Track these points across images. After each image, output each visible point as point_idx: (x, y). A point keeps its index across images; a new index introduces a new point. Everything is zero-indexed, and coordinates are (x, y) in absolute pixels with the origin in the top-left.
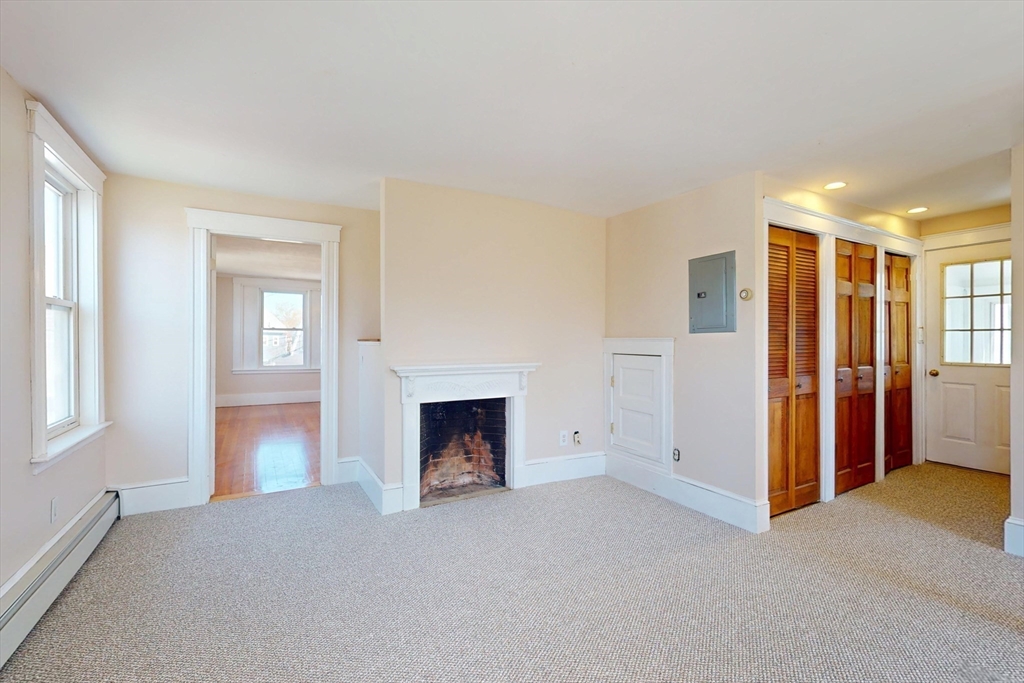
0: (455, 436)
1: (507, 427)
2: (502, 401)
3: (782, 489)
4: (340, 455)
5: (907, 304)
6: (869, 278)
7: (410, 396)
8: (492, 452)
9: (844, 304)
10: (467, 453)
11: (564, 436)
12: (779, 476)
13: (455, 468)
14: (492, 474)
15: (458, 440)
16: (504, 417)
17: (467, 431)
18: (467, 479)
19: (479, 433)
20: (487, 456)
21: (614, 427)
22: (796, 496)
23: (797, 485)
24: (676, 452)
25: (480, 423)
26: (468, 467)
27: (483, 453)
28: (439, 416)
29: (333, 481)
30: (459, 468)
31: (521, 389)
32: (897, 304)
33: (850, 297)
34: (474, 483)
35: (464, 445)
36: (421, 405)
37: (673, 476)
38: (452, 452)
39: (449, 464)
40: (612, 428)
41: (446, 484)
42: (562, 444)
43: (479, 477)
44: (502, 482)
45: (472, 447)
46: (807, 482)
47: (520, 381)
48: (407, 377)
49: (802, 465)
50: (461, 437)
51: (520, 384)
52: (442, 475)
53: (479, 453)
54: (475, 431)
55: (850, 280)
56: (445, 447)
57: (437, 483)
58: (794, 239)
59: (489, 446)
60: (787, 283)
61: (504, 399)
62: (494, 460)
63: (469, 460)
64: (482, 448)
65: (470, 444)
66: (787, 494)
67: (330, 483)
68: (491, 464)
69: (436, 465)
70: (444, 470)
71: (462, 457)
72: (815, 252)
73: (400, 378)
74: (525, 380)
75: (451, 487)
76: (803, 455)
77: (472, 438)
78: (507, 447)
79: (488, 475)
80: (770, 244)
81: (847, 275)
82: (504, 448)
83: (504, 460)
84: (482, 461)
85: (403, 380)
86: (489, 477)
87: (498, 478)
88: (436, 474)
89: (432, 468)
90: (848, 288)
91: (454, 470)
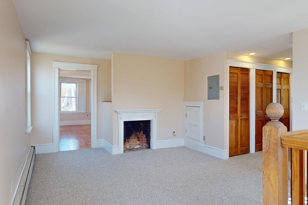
0: (134, 133)
1: (151, 130)
2: (150, 121)
3: (235, 148)
4: (97, 138)
5: (288, 89)
6: (270, 81)
7: (121, 119)
8: (146, 138)
9: (259, 90)
10: (138, 138)
11: (170, 133)
12: (234, 144)
13: (134, 142)
14: (146, 145)
15: (135, 134)
16: (150, 127)
17: (138, 131)
18: (138, 147)
19: (142, 132)
20: (145, 139)
21: (187, 130)
22: (241, 151)
23: (241, 147)
24: (204, 137)
25: (142, 128)
26: (138, 143)
27: (143, 138)
28: (129, 126)
29: (95, 147)
30: (135, 143)
31: (155, 117)
32: (284, 90)
33: (262, 88)
34: (140, 148)
35: (137, 135)
36: (124, 122)
37: (203, 145)
38: (133, 138)
39: (132, 142)
40: (186, 131)
41: (132, 148)
42: (169, 135)
43: (142, 146)
44: (149, 147)
45: (140, 136)
46: (245, 147)
47: (155, 115)
48: (120, 113)
49: (243, 141)
50: (136, 133)
51: (155, 116)
52: (130, 145)
53: (142, 138)
54: (141, 131)
55: (262, 82)
56: (131, 136)
57: (129, 147)
58: (240, 70)
59: (145, 136)
60: (237, 84)
61: (150, 120)
62: (147, 140)
63: (139, 140)
64: (143, 137)
65: (139, 135)
66: (237, 150)
67: (94, 148)
68: (146, 142)
69: (128, 141)
70: (131, 143)
71: (136, 139)
72: (248, 74)
73: (118, 113)
74: (156, 115)
75: (133, 149)
76: (243, 138)
77: (140, 133)
78: (151, 136)
79: (145, 145)
80: (230, 72)
81: (261, 81)
82: (150, 137)
83: (150, 141)
84: (143, 141)
85: (119, 114)
86: (145, 146)
87: (148, 146)
88: (128, 144)
89: (127, 142)
90: (261, 85)
91: (134, 144)
